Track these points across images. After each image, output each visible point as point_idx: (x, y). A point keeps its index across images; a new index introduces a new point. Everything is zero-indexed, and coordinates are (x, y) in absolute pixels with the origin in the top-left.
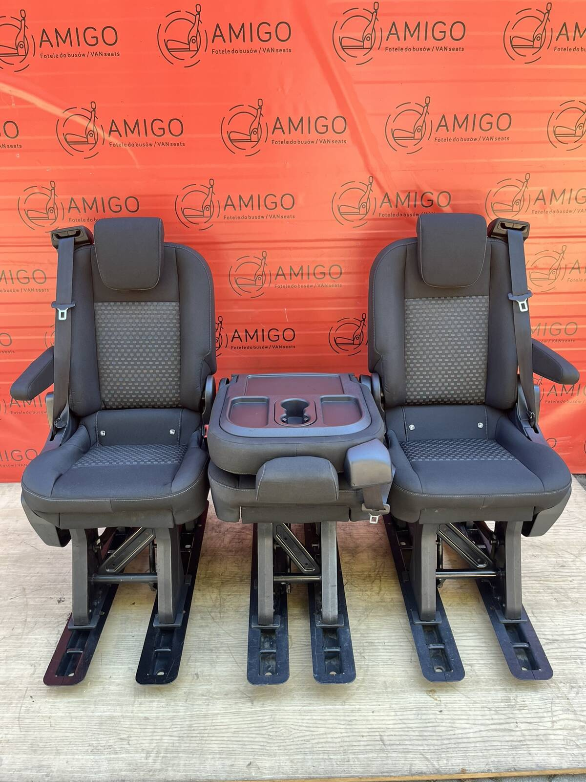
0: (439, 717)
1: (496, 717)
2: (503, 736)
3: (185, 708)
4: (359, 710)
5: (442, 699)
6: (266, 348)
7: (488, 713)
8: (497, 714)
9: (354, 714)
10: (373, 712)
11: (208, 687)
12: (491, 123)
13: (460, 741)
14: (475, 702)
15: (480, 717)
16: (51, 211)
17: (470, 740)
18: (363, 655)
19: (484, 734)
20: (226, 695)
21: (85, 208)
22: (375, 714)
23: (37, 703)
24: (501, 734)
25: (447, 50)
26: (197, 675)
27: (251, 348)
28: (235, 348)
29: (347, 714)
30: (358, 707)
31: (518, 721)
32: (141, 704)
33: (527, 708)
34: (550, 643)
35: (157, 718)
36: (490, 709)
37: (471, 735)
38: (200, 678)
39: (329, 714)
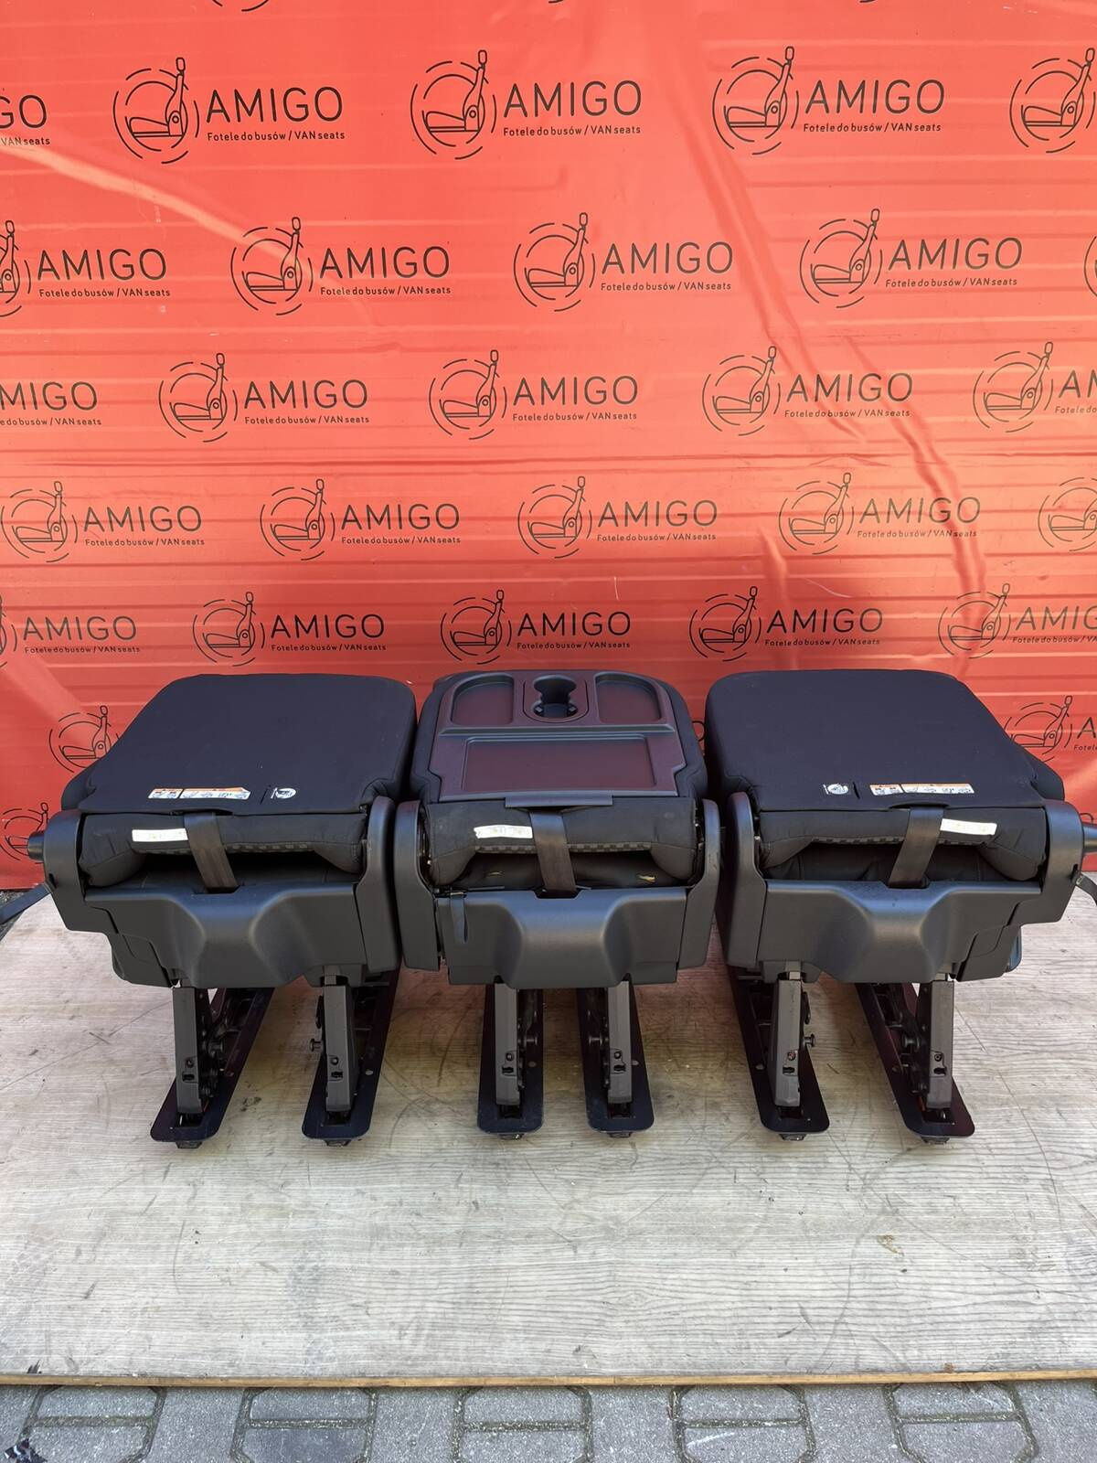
0: (902, 1280)
1: (1001, 1281)
2: (1016, 1313)
3: (460, 1256)
4: (762, 1266)
5: (904, 1251)
6: (579, 646)
7: (986, 1274)
8: (1004, 1277)
9: (751, 1272)
10: (786, 1270)
11: (496, 1224)
12: (986, 255)
13: (938, 1319)
14: (964, 1258)
15: (974, 1282)
16: (216, 406)
17: (958, 1318)
18: (762, 1176)
19: (982, 1308)
20: (527, 1236)
21: (273, 401)
22: (788, 1273)
23: (202, 1246)
24: (1011, 1309)
25: (910, 129)
26: (475, 1203)
27: (552, 646)
28: (524, 647)
29: (741, 1272)
30: (758, 1260)
31: (1039, 1289)
32: (383, 1249)
33: (1054, 1268)
34: (1092, 1162)
35: (414, 1272)
36: (990, 1269)
37: (958, 1310)
38: (482, 1209)
39: (708, 1271)
